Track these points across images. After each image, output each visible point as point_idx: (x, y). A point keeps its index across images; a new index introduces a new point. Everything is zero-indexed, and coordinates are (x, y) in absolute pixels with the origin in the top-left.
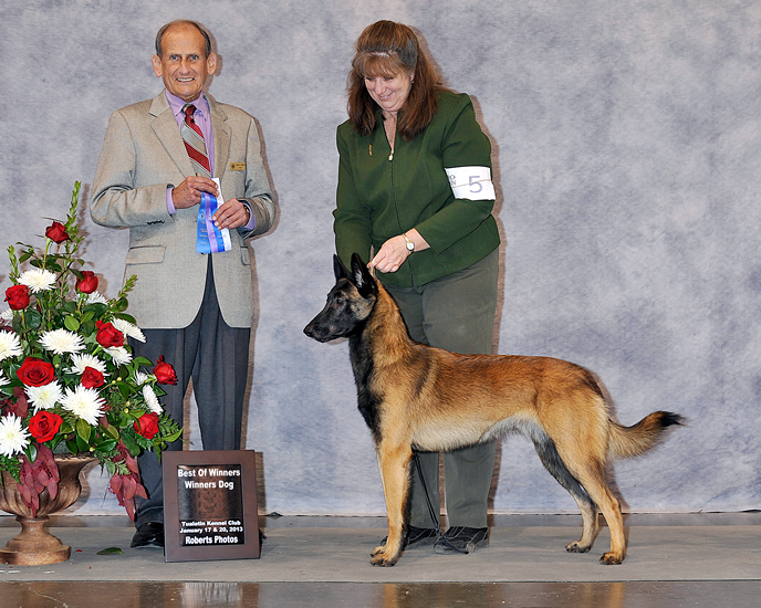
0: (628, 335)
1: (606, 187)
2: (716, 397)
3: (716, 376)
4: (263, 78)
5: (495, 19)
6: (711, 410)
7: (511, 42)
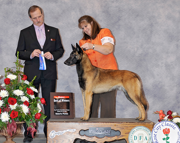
0: (155, 90)
1: (150, 53)
2: (177, 106)
3: (177, 101)
4: (63, 23)
5: (123, 9)
6: (176, 109)
7: (127, 15)
